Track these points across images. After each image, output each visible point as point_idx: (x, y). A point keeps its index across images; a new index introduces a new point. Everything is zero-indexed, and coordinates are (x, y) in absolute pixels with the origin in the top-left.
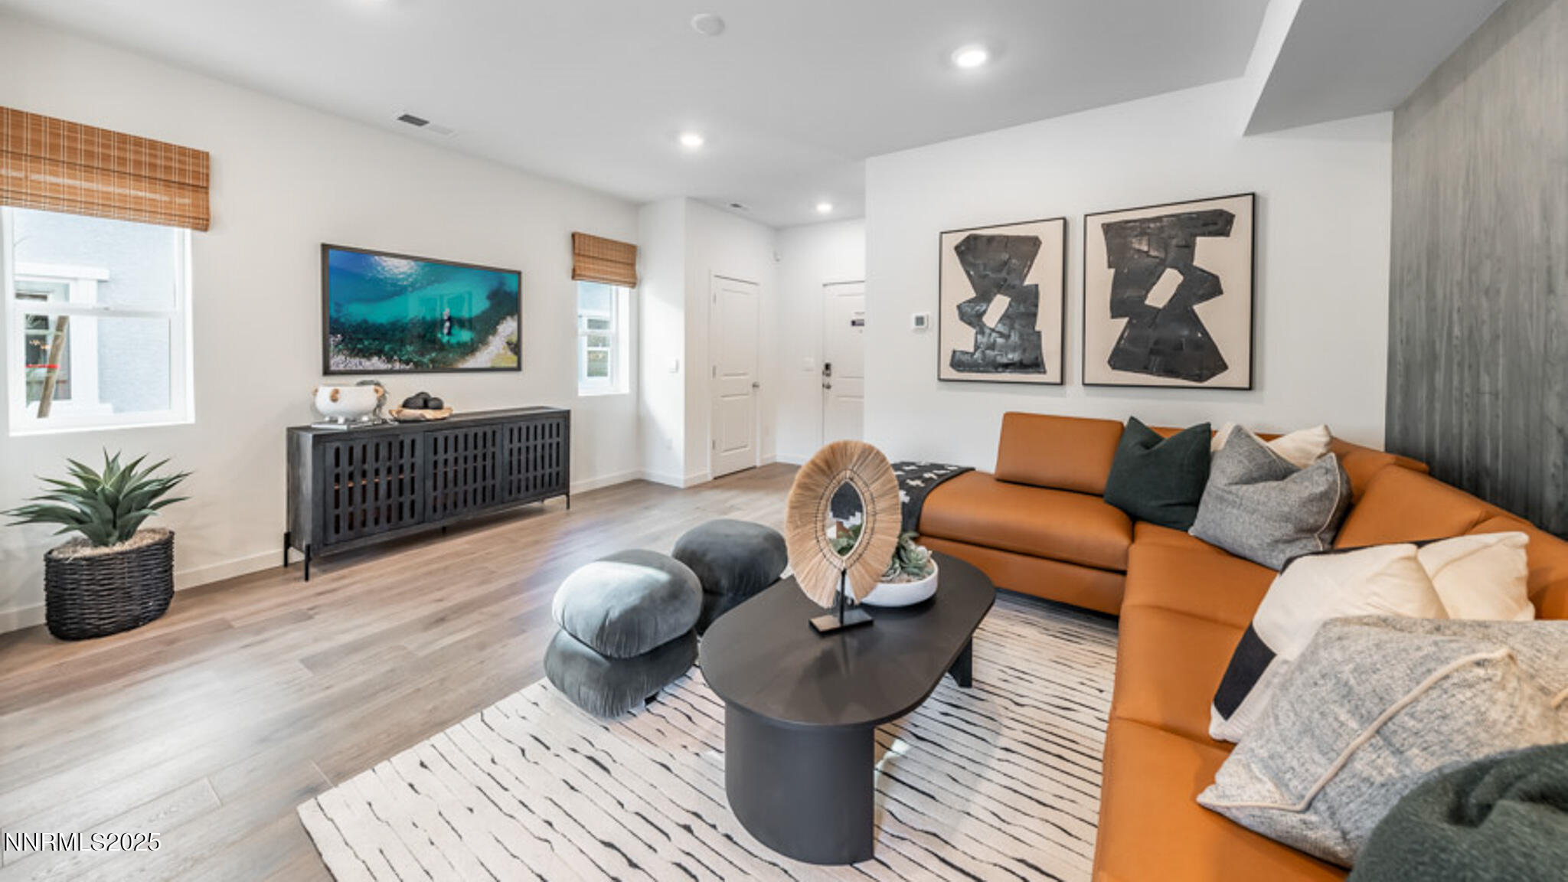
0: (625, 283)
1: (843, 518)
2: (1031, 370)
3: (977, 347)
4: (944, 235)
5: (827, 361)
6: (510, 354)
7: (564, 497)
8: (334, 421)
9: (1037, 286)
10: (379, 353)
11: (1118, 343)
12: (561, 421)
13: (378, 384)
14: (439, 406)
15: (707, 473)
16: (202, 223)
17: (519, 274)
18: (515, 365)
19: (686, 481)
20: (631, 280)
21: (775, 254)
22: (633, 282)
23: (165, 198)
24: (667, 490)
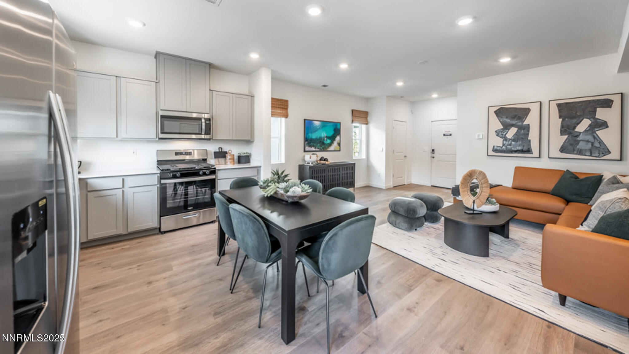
0: (364, 124)
1: (457, 196)
2: (526, 153)
3: (504, 145)
4: (490, 108)
5: (433, 149)
6: (338, 146)
7: (353, 188)
8: (309, 163)
9: (529, 125)
10: (313, 146)
11: (564, 144)
12: (353, 166)
13: (316, 154)
14: (327, 161)
15: (391, 185)
16: (286, 116)
17: (340, 123)
18: (339, 149)
19: (386, 187)
20: (366, 123)
21: (412, 111)
22: (367, 123)
23: (281, 111)
24: (380, 189)
